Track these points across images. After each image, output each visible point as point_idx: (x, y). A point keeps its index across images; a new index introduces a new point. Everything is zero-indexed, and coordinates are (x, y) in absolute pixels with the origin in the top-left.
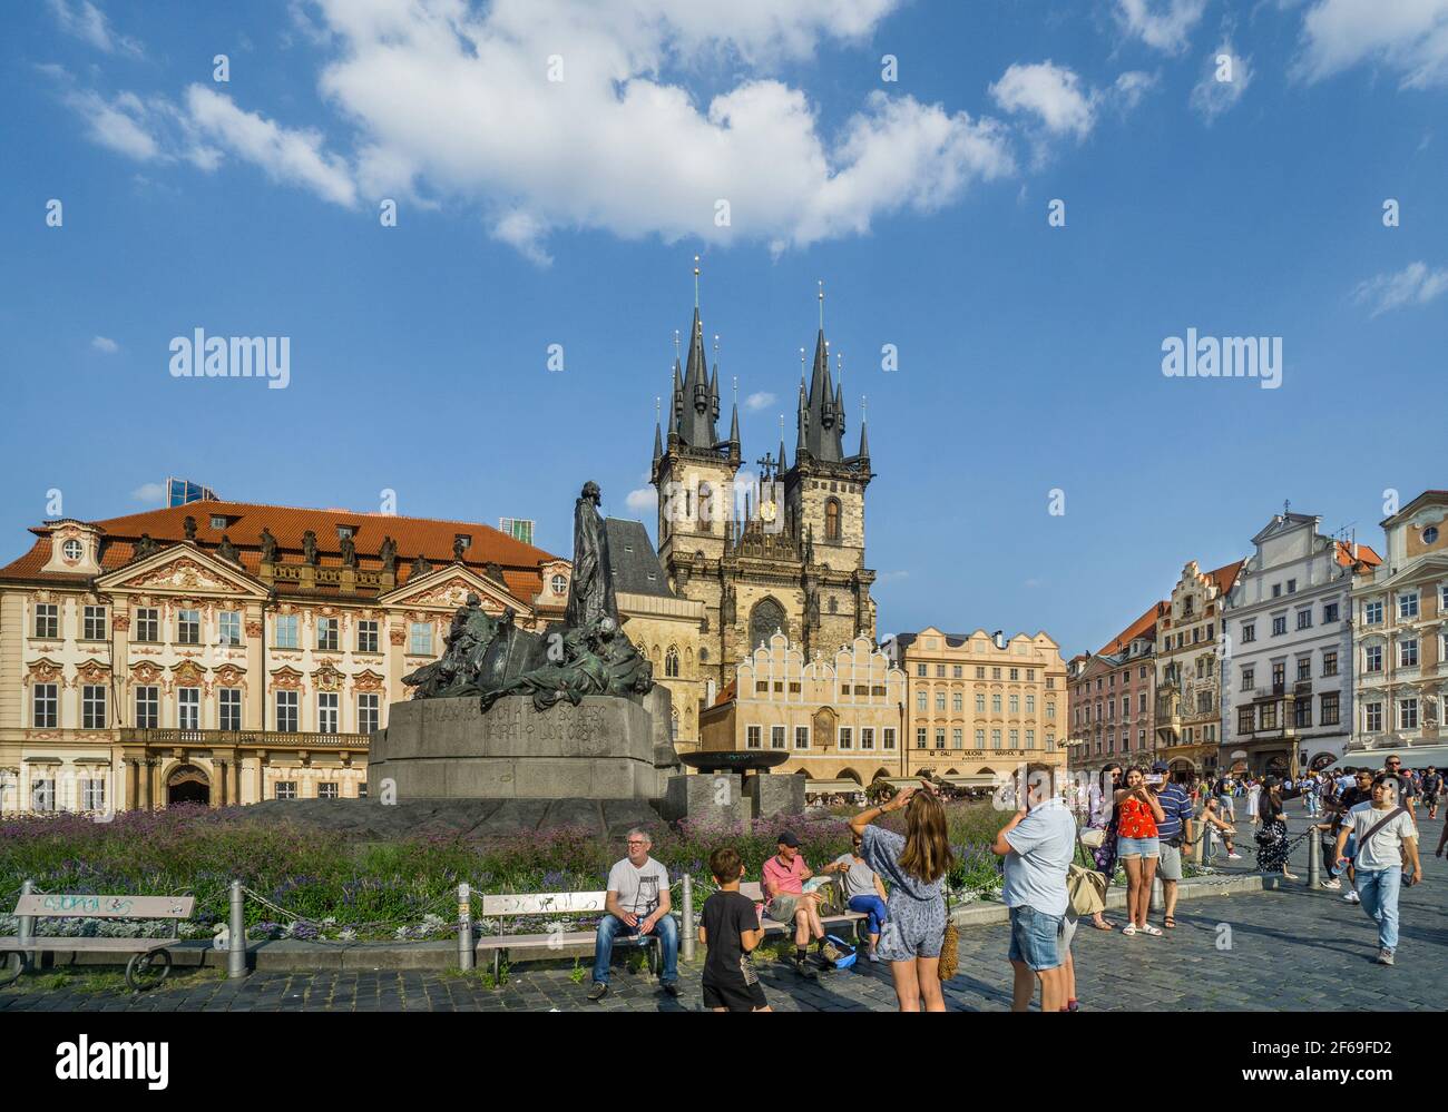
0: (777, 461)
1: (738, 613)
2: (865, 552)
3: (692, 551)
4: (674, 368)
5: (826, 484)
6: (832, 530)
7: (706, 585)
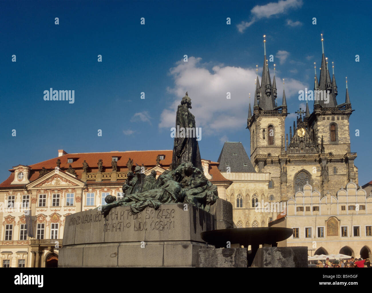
1: (288, 178)
2: (351, 145)
3: (266, 153)
5: (329, 118)
6: (333, 137)
7: (273, 168)
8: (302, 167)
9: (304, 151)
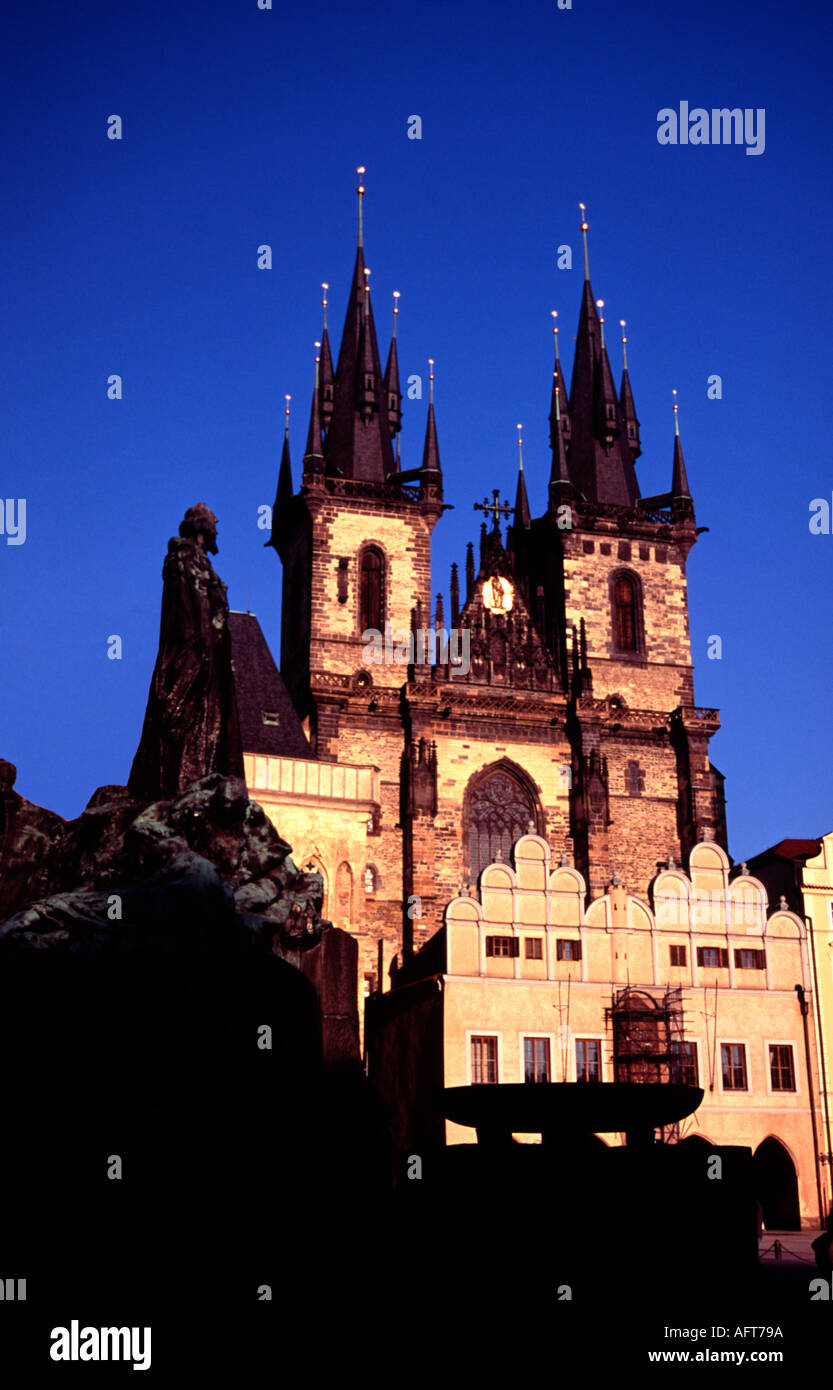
0: (512, 505)
1: (440, 794)
2: (694, 673)
3: (348, 671)
4: (318, 344)
5: (609, 546)
6: (625, 632)
7: (376, 739)
8: (497, 749)
9: (507, 677)
